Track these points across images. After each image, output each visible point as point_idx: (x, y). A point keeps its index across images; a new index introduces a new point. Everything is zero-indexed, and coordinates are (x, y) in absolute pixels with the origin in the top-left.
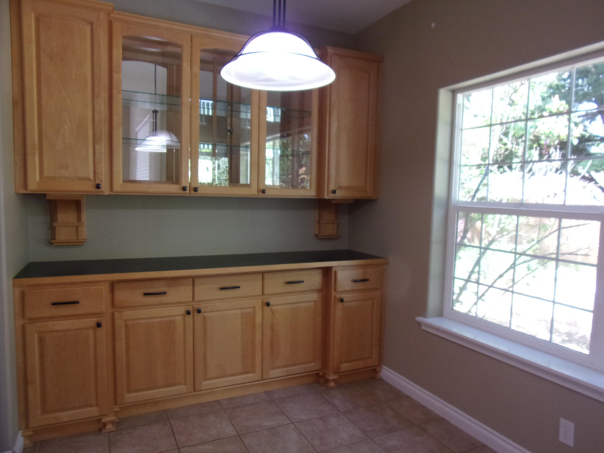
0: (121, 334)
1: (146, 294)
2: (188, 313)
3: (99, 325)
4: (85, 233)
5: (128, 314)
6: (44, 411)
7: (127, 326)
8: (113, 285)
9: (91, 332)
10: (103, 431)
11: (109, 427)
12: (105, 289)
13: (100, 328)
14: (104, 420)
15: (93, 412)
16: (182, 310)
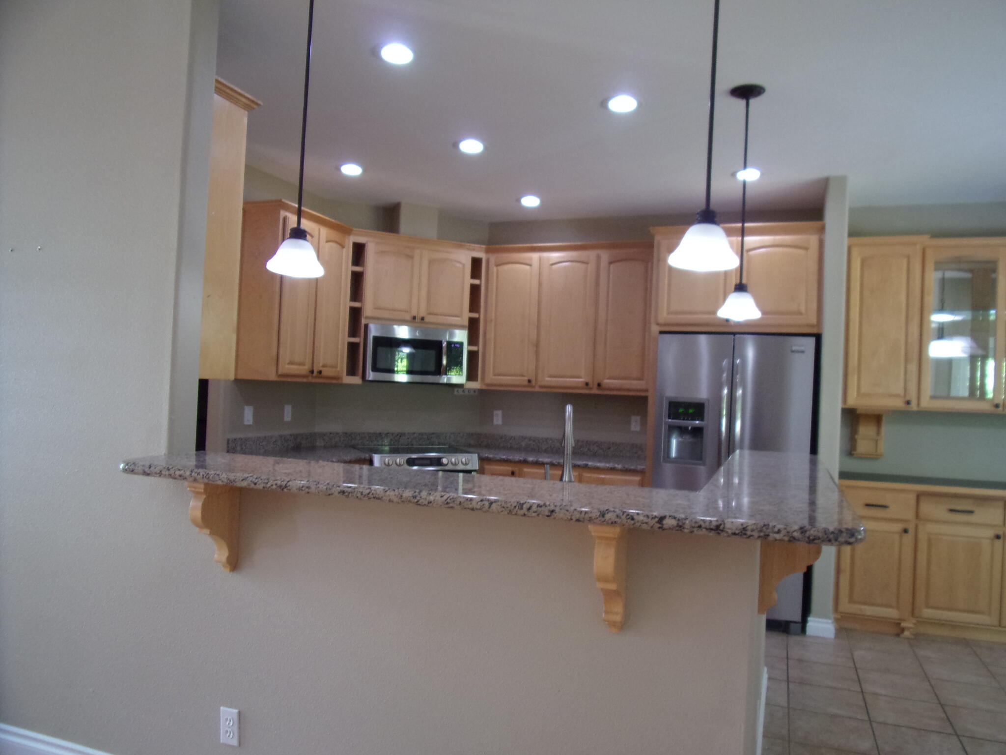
0: (923, 545)
1: (952, 511)
2: (998, 537)
3: (906, 531)
4: (883, 447)
5: (931, 528)
6: (851, 600)
7: (930, 541)
8: (919, 496)
9: (897, 537)
10: (902, 636)
11: (907, 633)
12: (912, 498)
13: (906, 534)
14: (903, 625)
15: (892, 613)
16: (990, 533)
